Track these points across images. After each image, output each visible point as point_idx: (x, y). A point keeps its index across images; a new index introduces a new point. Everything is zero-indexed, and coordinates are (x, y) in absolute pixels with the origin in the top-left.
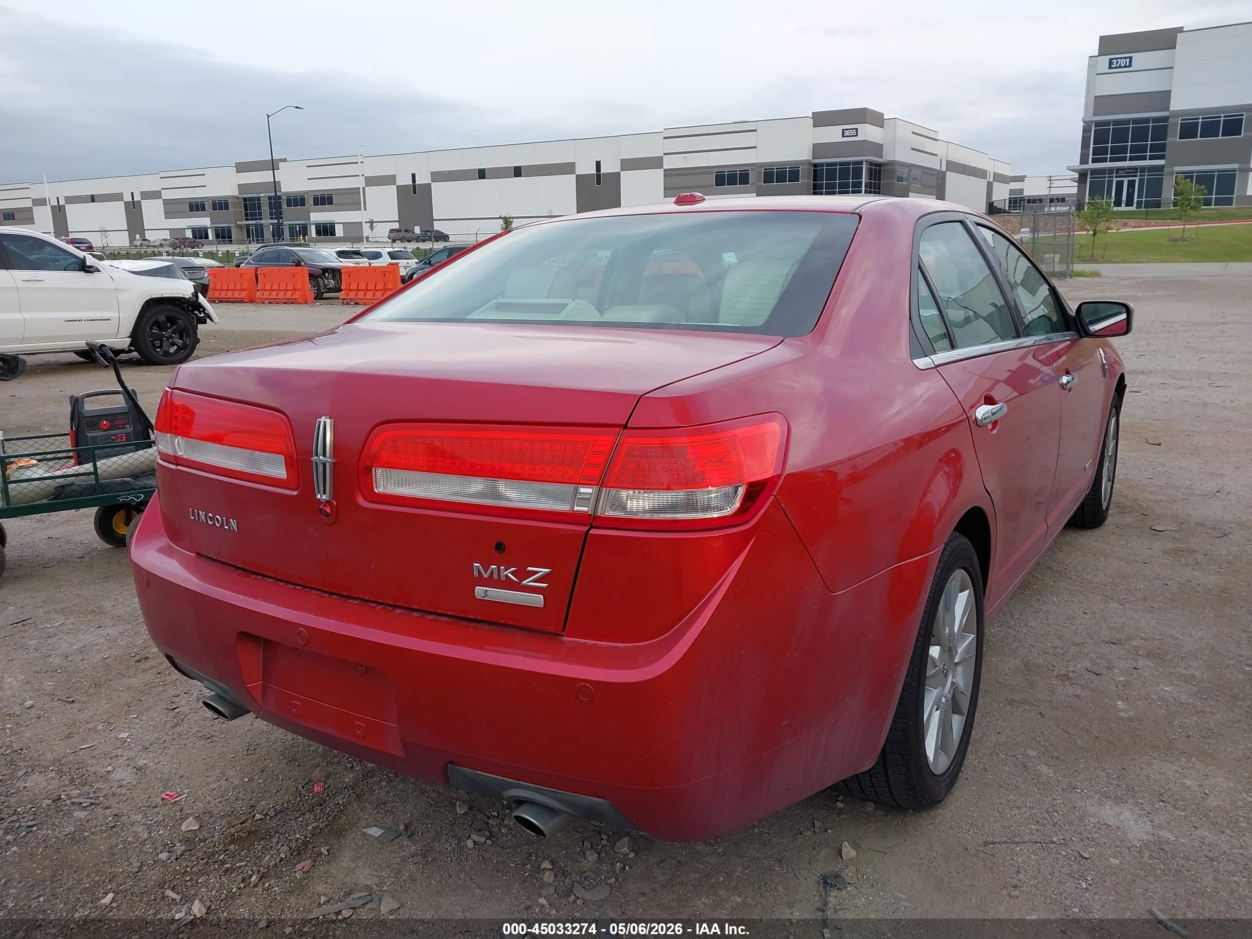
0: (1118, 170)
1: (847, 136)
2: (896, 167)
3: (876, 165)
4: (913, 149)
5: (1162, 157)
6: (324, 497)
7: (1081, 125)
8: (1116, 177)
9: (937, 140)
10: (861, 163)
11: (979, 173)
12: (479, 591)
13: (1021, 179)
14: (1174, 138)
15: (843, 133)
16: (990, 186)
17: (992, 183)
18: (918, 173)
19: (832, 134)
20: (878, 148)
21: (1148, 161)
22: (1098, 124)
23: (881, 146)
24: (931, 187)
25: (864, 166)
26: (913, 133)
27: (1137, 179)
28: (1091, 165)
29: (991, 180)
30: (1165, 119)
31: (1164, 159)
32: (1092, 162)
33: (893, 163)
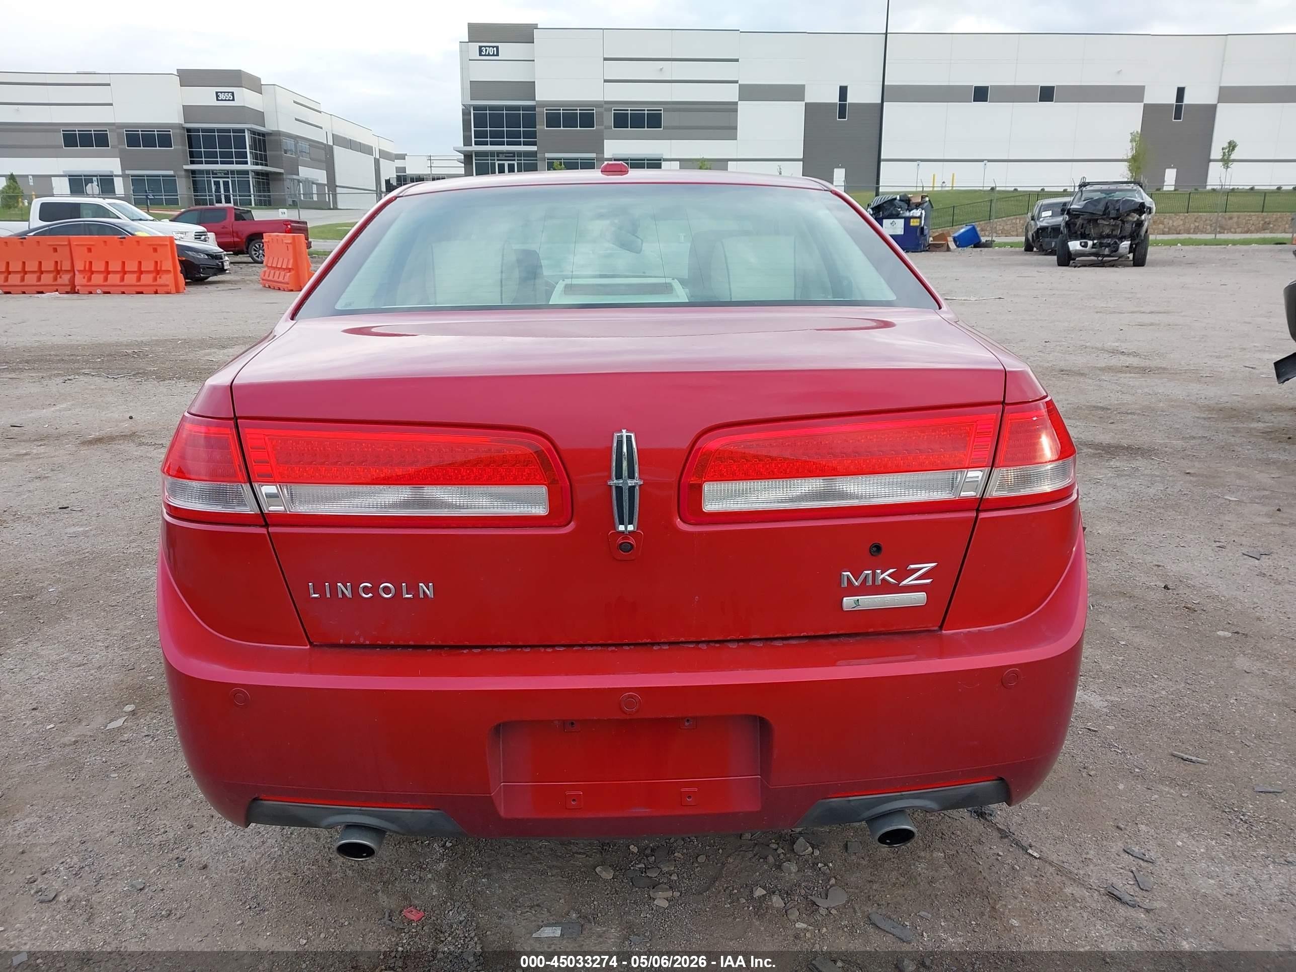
0: (499, 153)
1: (222, 100)
2: (281, 138)
3: (259, 134)
4: (296, 119)
5: (534, 144)
6: (631, 528)
7: (460, 108)
8: (498, 160)
9: (320, 112)
10: (243, 131)
11: (366, 149)
12: (848, 602)
13: (402, 157)
14: (541, 127)
15: (217, 96)
16: (377, 162)
17: (378, 160)
18: (305, 146)
19: (205, 96)
20: (259, 116)
21: (522, 146)
22: (476, 108)
23: (262, 114)
24: (320, 161)
25: (246, 134)
26: (295, 102)
27: (515, 163)
28: (475, 148)
29: (378, 157)
30: (533, 108)
31: (536, 145)
32: (475, 144)
33: (278, 133)
